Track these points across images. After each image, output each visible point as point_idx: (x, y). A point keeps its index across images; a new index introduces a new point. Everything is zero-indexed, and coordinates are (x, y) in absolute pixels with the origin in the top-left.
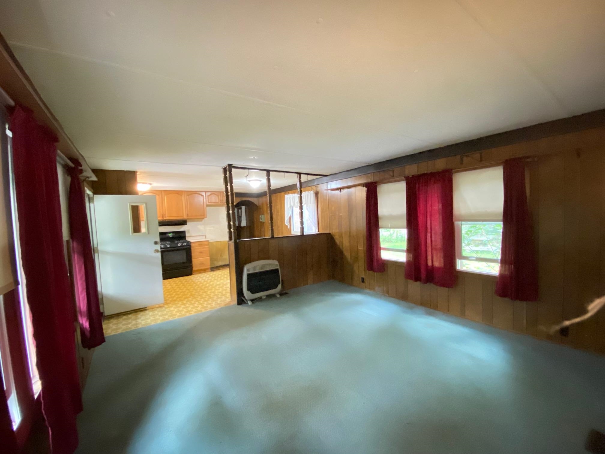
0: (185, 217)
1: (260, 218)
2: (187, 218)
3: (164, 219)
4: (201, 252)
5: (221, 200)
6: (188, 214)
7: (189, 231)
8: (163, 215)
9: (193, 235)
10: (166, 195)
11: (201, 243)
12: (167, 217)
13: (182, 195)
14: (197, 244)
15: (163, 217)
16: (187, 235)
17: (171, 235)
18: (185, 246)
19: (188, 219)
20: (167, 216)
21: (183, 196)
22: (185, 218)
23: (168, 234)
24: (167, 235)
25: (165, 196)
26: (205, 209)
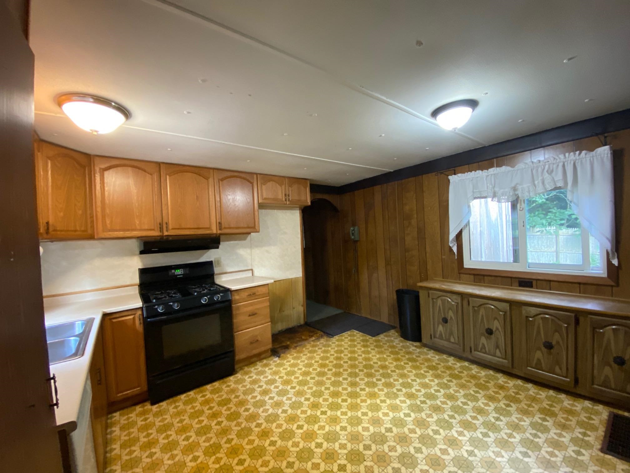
0: (214, 230)
1: (351, 233)
2: (219, 232)
3: (166, 233)
4: (253, 314)
5: (285, 195)
6: (220, 223)
7: (219, 262)
8: (161, 225)
9: (229, 271)
10: (170, 176)
11: (252, 292)
12: (173, 229)
13: (207, 178)
14: (244, 295)
15: (161, 229)
16: (216, 270)
17: (180, 273)
18: (218, 302)
19: (221, 234)
20: (170, 227)
21: (211, 180)
22: (215, 232)
23: (173, 271)
24: (170, 273)
25: (168, 177)
26: (256, 213)
